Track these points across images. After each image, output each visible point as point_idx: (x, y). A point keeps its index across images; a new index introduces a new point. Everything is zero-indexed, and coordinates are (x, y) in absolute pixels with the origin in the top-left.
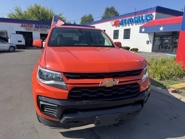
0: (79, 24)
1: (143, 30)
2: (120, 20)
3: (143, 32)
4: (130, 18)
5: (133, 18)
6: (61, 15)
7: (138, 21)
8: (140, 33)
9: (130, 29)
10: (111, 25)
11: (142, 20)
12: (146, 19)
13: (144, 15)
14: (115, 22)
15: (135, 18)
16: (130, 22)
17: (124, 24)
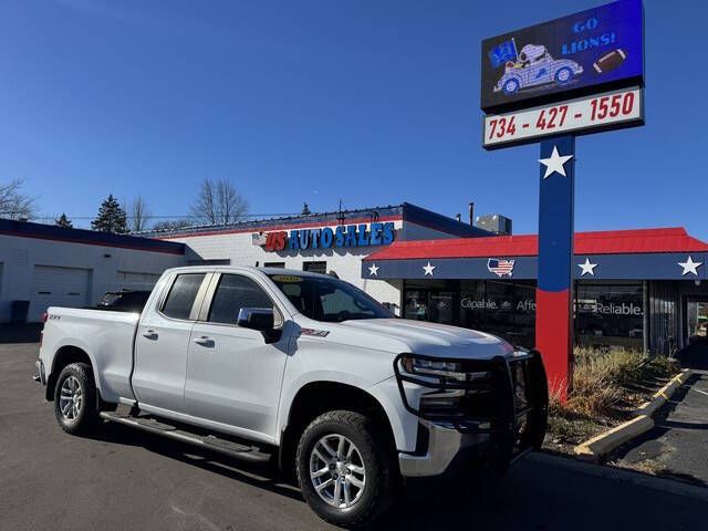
1: (374, 270)
2: (289, 231)
3: (373, 277)
4: (322, 228)
5: (334, 228)
6: (15, 185)
7: (350, 241)
8: (363, 277)
9: (325, 263)
10: (254, 244)
11: (365, 238)
12: (377, 238)
13: (369, 225)
14: (270, 237)
15: (339, 230)
16: (326, 241)
17: (304, 246)
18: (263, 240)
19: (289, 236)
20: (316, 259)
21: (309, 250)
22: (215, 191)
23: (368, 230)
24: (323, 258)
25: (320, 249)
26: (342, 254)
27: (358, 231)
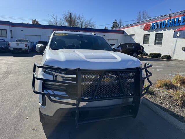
0: (110, 29)
1: (178, 35)
2: (151, 23)
3: (178, 37)
4: (163, 21)
5: (167, 21)
7: (172, 24)
8: (173, 38)
9: (163, 33)
10: (141, 29)
11: (178, 23)
12: (183, 22)
13: (180, 17)
14: (146, 26)
15: (168, 21)
16: (163, 25)
17: (156, 28)
18: (143, 27)
19: (151, 25)
20: (159, 32)
21: (157, 29)
22: (142, 14)
23: (180, 19)
24: (162, 32)
25: (161, 29)
26: (169, 30)
27: (176, 20)
